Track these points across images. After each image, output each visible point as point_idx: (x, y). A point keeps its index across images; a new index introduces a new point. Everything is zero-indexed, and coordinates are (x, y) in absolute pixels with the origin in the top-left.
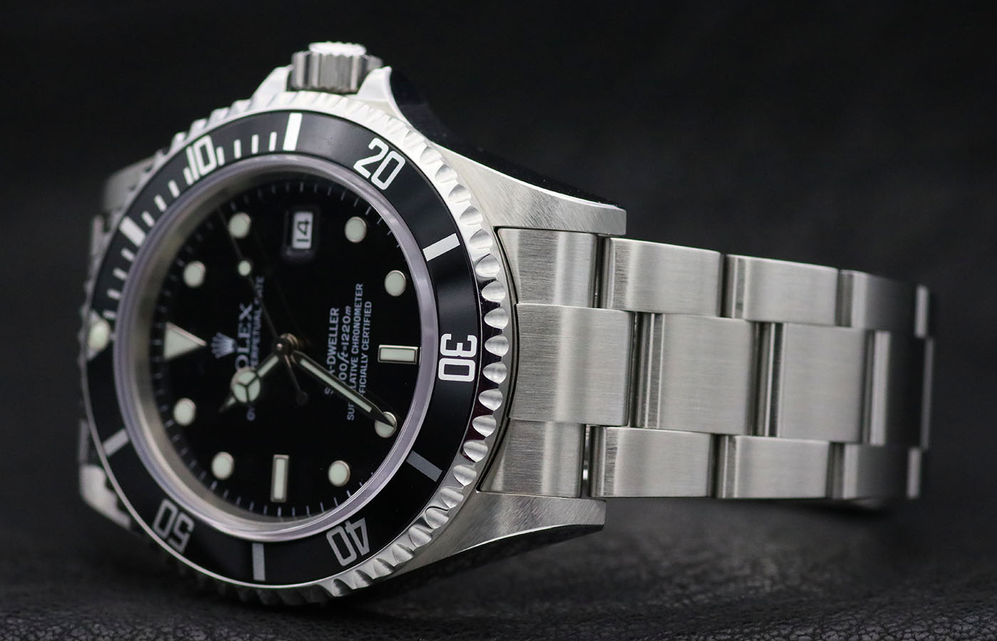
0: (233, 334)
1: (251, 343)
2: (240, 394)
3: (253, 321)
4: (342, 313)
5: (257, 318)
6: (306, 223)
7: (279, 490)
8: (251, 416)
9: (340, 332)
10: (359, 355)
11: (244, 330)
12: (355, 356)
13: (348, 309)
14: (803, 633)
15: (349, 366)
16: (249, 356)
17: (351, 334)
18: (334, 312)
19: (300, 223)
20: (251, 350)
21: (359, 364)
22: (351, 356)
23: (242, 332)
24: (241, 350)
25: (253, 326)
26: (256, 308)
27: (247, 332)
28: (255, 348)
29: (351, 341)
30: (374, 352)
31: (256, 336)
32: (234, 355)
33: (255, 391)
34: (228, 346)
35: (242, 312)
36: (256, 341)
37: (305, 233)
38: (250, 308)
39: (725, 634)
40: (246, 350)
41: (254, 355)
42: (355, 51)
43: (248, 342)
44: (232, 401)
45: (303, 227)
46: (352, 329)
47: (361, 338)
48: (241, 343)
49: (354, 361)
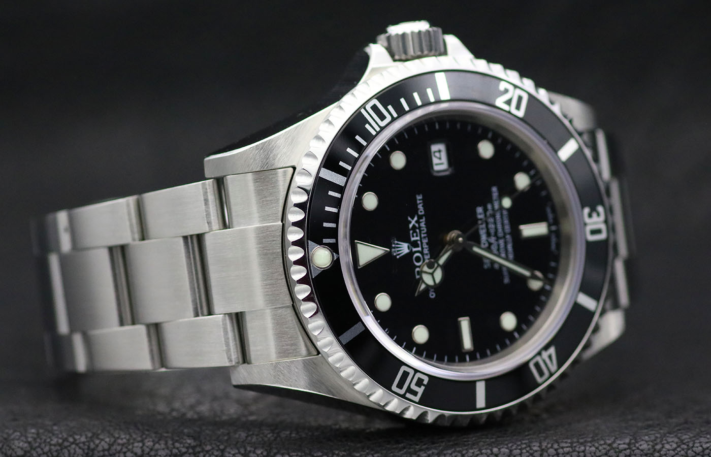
0: (406, 240)
1: (422, 243)
2: (428, 280)
3: (420, 228)
4: (485, 210)
5: (423, 225)
6: (440, 151)
7: (467, 343)
8: (432, 295)
9: (487, 224)
10: (504, 237)
11: (415, 234)
12: (501, 238)
13: (489, 206)
14: (622, 442)
15: (499, 245)
16: (422, 252)
17: (495, 223)
18: (480, 210)
19: (435, 152)
20: (422, 248)
21: (506, 243)
22: (498, 239)
23: (413, 237)
24: (414, 250)
25: (420, 231)
26: (420, 217)
27: (417, 236)
28: (425, 246)
29: (496, 229)
30: (516, 233)
31: (425, 237)
32: (411, 254)
33: (439, 275)
34: (404, 248)
35: (410, 222)
36: (425, 241)
37: (440, 158)
38: (416, 219)
39: (566, 442)
40: (419, 249)
41: (426, 251)
42: (422, 26)
43: (419, 242)
44: (423, 286)
45: (437, 154)
46: (495, 219)
47: (503, 225)
48: (415, 244)
49: (501, 242)
